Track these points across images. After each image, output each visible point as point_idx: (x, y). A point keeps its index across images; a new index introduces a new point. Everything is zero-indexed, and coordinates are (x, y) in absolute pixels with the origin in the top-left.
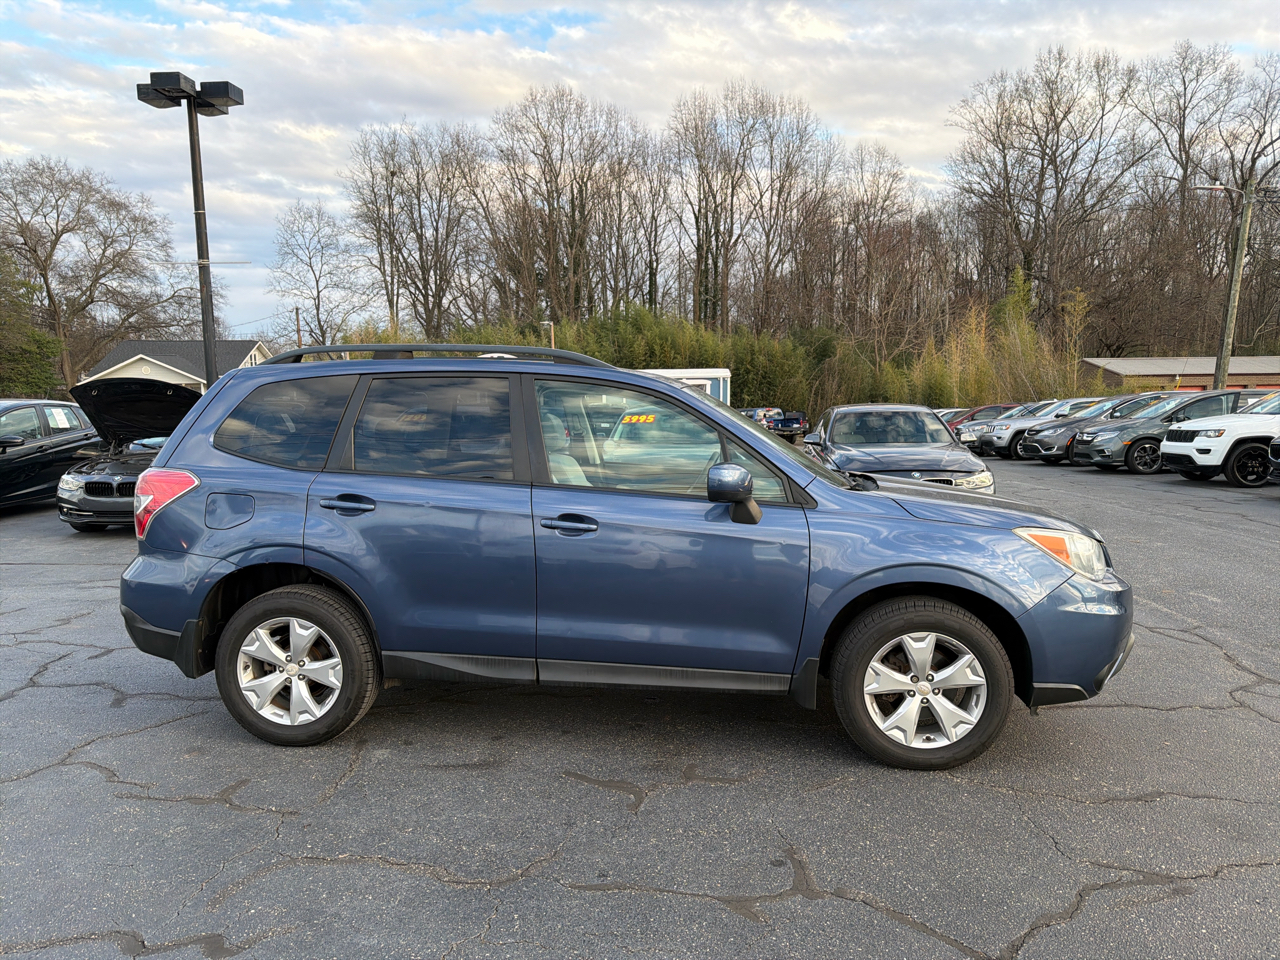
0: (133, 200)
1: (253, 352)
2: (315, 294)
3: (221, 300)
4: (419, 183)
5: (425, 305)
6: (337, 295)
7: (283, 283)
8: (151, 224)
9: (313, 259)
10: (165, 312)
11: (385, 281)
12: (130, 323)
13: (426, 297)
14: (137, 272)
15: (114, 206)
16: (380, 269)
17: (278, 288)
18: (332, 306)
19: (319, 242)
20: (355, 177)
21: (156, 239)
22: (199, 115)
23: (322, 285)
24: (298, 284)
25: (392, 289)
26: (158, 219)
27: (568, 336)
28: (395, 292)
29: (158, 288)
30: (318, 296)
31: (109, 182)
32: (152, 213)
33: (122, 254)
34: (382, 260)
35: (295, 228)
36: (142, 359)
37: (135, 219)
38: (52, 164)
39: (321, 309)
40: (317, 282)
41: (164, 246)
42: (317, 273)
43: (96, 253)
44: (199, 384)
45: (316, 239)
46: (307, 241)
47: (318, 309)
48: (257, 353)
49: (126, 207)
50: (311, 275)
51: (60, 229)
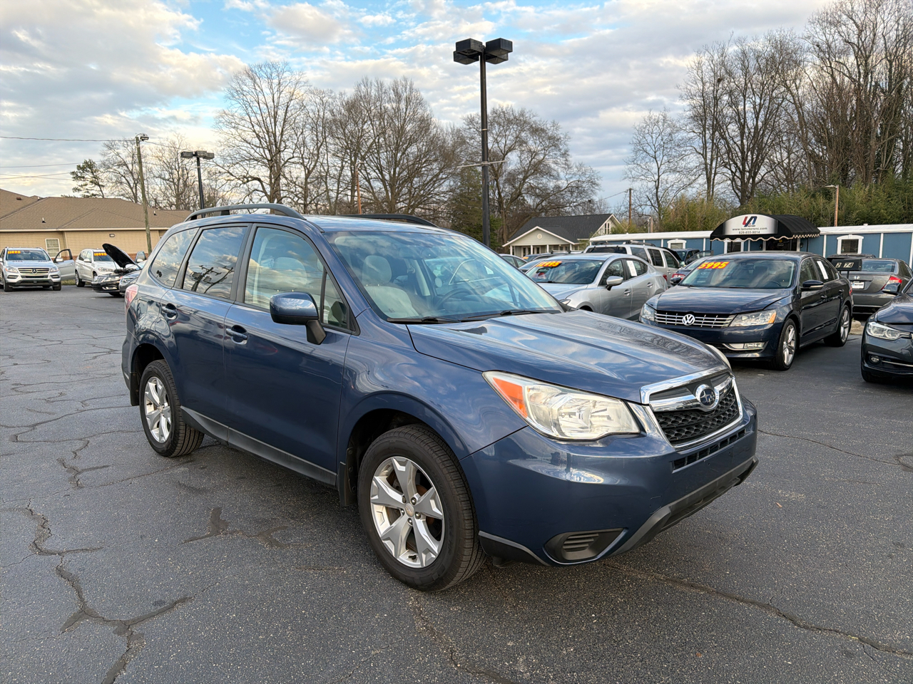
0: (548, 126)
1: (607, 222)
2: (656, 177)
3: (596, 187)
4: (746, 84)
5: (742, 179)
6: (672, 177)
7: (633, 172)
8: (558, 140)
9: (658, 153)
10: (563, 198)
11: (706, 164)
12: (543, 206)
13: (743, 173)
14: (548, 173)
15: (537, 131)
16: (702, 155)
17: (630, 176)
18: (668, 186)
19: (662, 140)
20: (689, 87)
21: (560, 150)
22: (487, 63)
23: (661, 171)
24: (645, 171)
25: (711, 169)
26: (562, 136)
27: (857, 197)
28: (713, 172)
29: (559, 182)
30: (658, 179)
31: (534, 116)
32: (559, 132)
33: (540, 162)
34: (705, 147)
35: (647, 131)
36: (538, 229)
37: (550, 138)
38: (504, 110)
39: (660, 189)
40: (659, 169)
41: (565, 154)
42: (659, 163)
43: (526, 162)
44: (569, 244)
45: (660, 138)
46: (654, 140)
47: (657, 188)
48: (610, 222)
49: (543, 130)
50: (654, 165)
51: (506, 150)
